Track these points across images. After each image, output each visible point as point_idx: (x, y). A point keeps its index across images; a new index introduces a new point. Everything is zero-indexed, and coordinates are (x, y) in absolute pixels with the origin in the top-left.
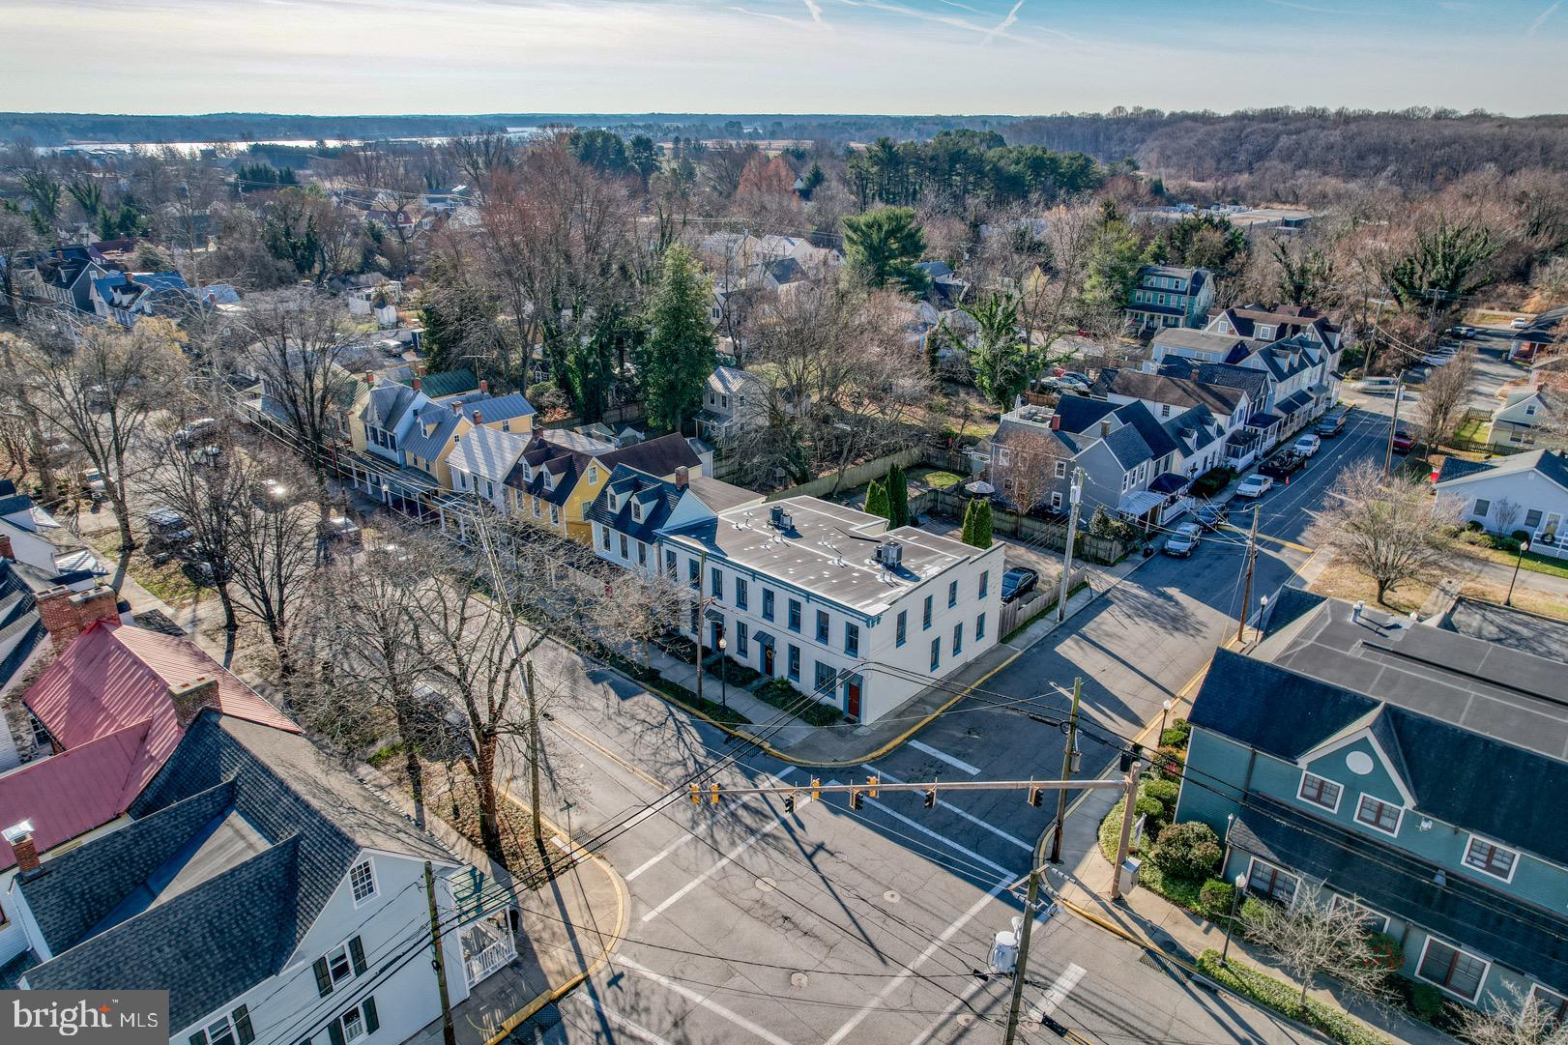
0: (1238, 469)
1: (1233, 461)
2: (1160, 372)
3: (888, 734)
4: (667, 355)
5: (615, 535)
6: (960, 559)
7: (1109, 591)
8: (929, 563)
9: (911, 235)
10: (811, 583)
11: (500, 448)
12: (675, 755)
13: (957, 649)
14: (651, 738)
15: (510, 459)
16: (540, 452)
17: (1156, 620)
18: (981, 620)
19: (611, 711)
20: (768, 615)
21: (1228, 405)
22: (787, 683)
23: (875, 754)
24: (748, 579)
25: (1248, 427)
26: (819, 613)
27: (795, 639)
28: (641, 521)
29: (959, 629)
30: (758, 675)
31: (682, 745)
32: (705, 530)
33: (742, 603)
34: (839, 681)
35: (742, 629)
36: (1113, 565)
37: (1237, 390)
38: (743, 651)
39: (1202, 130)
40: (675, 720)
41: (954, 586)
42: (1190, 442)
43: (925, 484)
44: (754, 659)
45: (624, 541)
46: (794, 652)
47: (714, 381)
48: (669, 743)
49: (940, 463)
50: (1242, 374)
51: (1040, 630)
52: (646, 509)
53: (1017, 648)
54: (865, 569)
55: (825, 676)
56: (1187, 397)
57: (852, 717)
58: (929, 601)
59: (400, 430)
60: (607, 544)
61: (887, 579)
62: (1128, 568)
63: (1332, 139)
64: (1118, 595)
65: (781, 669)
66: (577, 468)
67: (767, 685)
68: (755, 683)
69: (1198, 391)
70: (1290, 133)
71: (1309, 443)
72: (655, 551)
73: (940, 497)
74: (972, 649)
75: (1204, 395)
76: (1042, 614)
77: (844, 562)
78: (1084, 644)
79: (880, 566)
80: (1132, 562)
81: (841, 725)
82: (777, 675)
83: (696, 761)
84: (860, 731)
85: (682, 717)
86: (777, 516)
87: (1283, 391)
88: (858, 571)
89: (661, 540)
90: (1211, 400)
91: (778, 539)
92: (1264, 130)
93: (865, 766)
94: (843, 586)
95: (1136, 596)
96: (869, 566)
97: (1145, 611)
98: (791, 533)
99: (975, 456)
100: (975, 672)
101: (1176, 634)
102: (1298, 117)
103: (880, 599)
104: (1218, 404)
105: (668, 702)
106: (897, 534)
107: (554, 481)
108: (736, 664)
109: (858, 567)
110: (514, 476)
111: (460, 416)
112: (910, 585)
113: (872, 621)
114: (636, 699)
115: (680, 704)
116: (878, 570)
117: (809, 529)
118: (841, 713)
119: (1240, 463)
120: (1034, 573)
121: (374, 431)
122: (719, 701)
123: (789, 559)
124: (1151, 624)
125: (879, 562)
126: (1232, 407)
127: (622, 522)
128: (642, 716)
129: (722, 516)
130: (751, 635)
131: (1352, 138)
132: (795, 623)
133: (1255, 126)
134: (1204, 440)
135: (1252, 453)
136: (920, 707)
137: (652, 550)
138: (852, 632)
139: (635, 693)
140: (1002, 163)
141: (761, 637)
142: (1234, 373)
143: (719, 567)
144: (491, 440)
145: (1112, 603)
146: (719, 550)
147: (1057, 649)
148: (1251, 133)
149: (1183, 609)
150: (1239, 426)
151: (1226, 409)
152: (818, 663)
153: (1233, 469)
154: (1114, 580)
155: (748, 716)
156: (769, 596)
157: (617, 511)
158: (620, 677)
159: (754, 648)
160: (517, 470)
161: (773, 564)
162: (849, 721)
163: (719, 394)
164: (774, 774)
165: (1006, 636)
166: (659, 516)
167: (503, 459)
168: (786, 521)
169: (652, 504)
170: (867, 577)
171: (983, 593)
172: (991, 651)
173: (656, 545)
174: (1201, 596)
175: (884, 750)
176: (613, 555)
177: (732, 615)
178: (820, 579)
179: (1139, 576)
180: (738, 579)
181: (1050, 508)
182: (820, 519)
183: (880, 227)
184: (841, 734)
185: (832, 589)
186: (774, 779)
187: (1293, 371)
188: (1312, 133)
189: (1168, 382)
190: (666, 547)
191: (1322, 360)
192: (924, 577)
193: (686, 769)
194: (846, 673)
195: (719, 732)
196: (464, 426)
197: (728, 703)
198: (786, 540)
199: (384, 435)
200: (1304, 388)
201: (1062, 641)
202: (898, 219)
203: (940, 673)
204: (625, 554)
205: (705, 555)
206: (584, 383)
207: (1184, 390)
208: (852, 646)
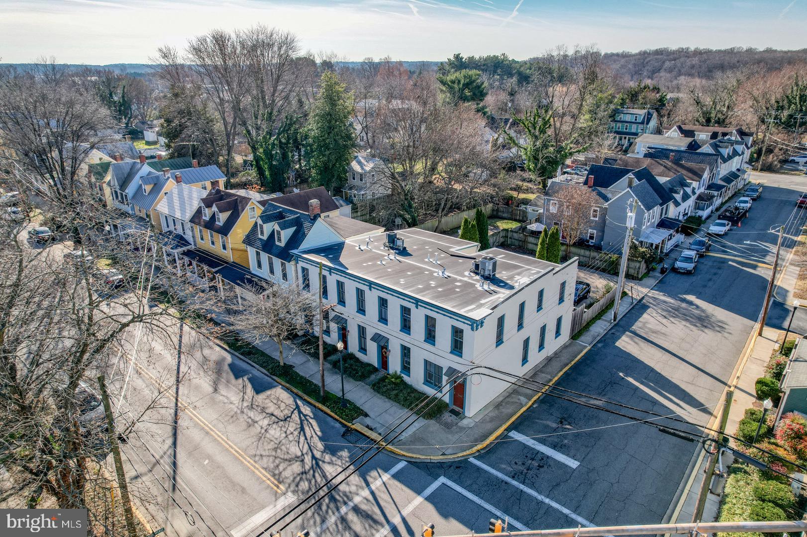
0: (703, 218)
1: (700, 213)
2: (646, 156)
3: (489, 426)
4: (323, 146)
5: (264, 257)
6: (543, 272)
7: (643, 298)
8: (519, 274)
9: (479, 87)
10: (419, 291)
11: (191, 198)
12: (295, 450)
13: (541, 346)
14: (275, 432)
15: (196, 204)
16: (215, 198)
17: (687, 320)
18: (559, 321)
19: (245, 404)
20: (383, 319)
21: (698, 175)
22: (399, 377)
23: (479, 447)
24: (365, 288)
25: (706, 192)
26: (427, 317)
27: (406, 340)
28: (282, 244)
29: (543, 329)
30: (375, 370)
31: (302, 439)
32: (333, 251)
33: (361, 310)
34: (445, 379)
35: (362, 331)
36: (641, 279)
37: (702, 165)
38: (363, 349)
39: (623, 61)
40: (300, 412)
41: (541, 293)
42: (678, 197)
43: (497, 227)
44: (372, 357)
45: (270, 260)
46: (406, 352)
47: (355, 165)
48: (291, 438)
49: (505, 215)
50: (701, 157)
51: (600, 328)
52: (286, 235)
53: (586, 344)
54: (466, 279)
55: (433, 374)
56: (667, 171)
57: (457, 409)
58: (522, 306)
59: (130, 190)
60: (260, 266)
61: (486, 287)
62: (652, 282)
63: (694, 62)
64: (651, 301)
65: (395, 365)
66: (240, 208)
67: (383, 379)
68: (373, 377)
69: (675, 167)
70: (670, 60)
71: (746, 202)
72: (293, 268)
73: (510, 234)
74: (553, 345)
75: (679, 169)
76: (599, 316)
77: (447, 274)
78: (637, 339)
79: (478, 277)
80: (654, 277)
81: (447, 417)
82: (391, 370)
83: (313, 457)
84: (465, 422)
85: (306, 410)
86: (392, 240)
87: (724, 169)
88: (460, 281)
89: (297, 258)
90: (684, 172)
91: (392, 257)
92: (656, 59)
93: (472, 460)
94: (448, 294)
95: (665, 302)
96: (468, 276)
97: (674, 313)
98: (403, 252)
99: (530, 209)
100: (556, 365)
101: (706, 330)
102: (674, 52)
103: (482, 305)
104: (690, 175)
105: (296, 396)
106: (488, 253)
107: (223, 217)
108: (357, 360)
109: (459, 278)
110: (196, 218)
111: (169, 178)
112: (507, 293)
113: (476, 324)
114: (268, 392)
115: (306, 397)
116: (477, 280)
117: (418, 249)
118: (447, 405)
119: (705, 214)
120: (588, 285)
121: (116, 192)
122: (340, 395)
123: (401, 272)
124: (684, 323)
125: (477, 274)
126: (700, 176)
127: (268, 246)
128: (272, 408)
129: (348, 241)
130: (369, 336)
131: (705, 61)
132: (406, 326)
133: (651, 57)
134: (686, 197)
135: (711, 208)
136: (515, 398)
137: (291, 267)
138: (457, 334)
139: (270, 387)
140: (522, 69)
141: (377, 338)
142: (695, 156)
143: (342, 279)
144: (186, 193)
145: (649, 307)
146: (342, 265)
147: (617, 344)
148: (650, 61)
149: (703, 311)
150: (702, 190)
151: (695, 178)
152: (426, 362)
153: (700, 217)
154: (645, 290)
155: (366, 408)
156: (383, 303)
157: (265, 238)
158: (258, 372)
159: (372, 347)
160: (199, 212)
161: (387, 275)
162: (453, 412)
163: (358, 173)
164: (386, 470)
165: (575, 335)
166: (296, 240)
167: (191, 205)
168: (399, 243)
169: (291, 231)
170: (467, 286)
171: (561, 300)
172: (565, 347)
173: (293, 263)
174: (714, 300)
175: (488, 442)
176: (264, 272)
177: (354, 320)
178: (427, 288)
179: (661, 286)
180: (358, 289)
181: (588, 241)
182: (426, 243)
183: (459, 81)
184: (448, 426)
185: (439, 296)
186: (386, 477)
187: (730, 158)
188: (682, 59)
189: (653, 162)
190: (301, 264)
191: (743, 153)
192: (517, 287)
193: (303, 466)
194: (451, 371)
195: (338, 425)
196: (170, 185)
197: (348, 396)
198: (399, 258)
199: (122, 194)
200: (734, 170)
201: (619, 338)
202: (470, 77)
203: (530, 366)
204: (272, 272)
205: (330, 270)
206: (271, 167)
207: (665, 167)
208: (457, 347)
